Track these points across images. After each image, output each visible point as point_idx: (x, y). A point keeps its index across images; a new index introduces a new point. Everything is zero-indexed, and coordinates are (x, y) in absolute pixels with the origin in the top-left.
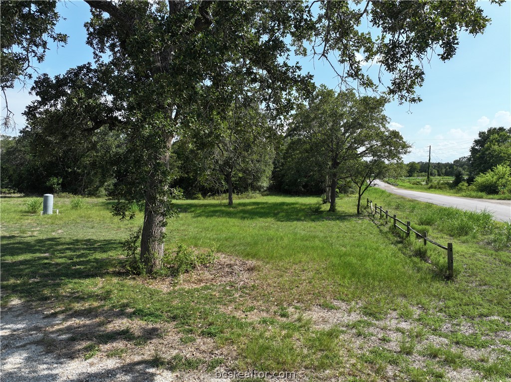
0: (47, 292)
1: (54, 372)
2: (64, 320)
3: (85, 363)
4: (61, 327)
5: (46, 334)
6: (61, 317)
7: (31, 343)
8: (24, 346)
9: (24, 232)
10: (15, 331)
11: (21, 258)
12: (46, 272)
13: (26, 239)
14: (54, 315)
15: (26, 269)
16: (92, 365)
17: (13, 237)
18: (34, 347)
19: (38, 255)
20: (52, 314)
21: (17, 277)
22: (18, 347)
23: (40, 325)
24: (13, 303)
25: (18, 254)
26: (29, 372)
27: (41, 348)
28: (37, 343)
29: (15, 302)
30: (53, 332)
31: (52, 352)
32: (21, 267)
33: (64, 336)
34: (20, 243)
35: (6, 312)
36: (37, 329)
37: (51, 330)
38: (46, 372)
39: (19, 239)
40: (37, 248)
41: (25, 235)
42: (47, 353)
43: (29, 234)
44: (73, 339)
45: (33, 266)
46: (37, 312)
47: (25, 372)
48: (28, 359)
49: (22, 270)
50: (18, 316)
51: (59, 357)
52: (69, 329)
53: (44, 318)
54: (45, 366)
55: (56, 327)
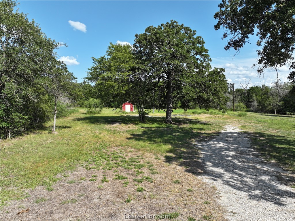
0: (287, 161)
1: (277, 186)
2: (290, 173)
3: (291, 188)
4: (288, 175)
5: (281, 175)
6: (289, 172)
7: (273, 175)
8: (271, 175)
9: (289, 135)
10: (269, 170)
11: (283, 146)
12: (292, 154)
13: (290, 139)
14: (287, 170)
15: (283, 151)
16: (293, 190)
17: (284, 137)
18: (274, 177)
19: (292, 147)
20: (286, 170)
21: (277, 153)
22: (268, 175)
23: (279, 172)
24: (272, 161)
25: (282, 144)
26: (269, 182)
27: (276, 178)
28: (276, 176)
29: (273, 161)
30: (283, 176)
31: (280, 181)
32: (281, 150)
33: (287, 178)
34: (285, 140)
35: (269, 163)
36: (278, 172)
37: (283, 174)
38: (274, 184)
39: (286, 138)
40: (293, 143)
41: (289, 137)
42: (278, 180)
43: (292, 137)
44: (290, 180)
45: (287, 150)
46: (280, 167)
47: (267, 181)
48: (270, 179)
49: (281, 151)
50: (272, 166)
51: (282, 183)
52: (290, 177)
53: (282, 170)
54: (275, 183)
55: (285, 174)
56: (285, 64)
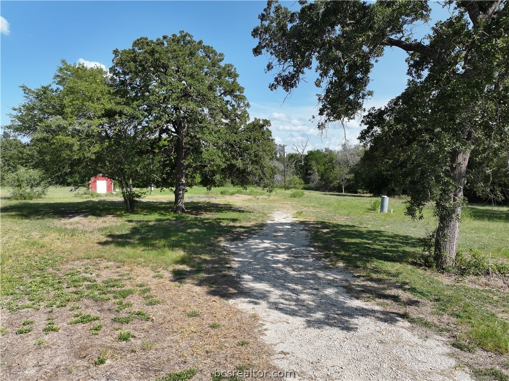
0: (359, 263)
1: (346, 301)
2: (363, 281)
3: (363, 303)
4: (360, 283)
5: (350, 284)
6: (362, 278)
7: (341, 286)
8: (337, 286)
9: (361, 224)
10: (335, 278)
11: (353, 241)
12: (365, 252)
13: (363, 229)
14: (359, 277)
15: (353, 248)
16: (366, 305)
17: (354, 226)
18: (341, 288)
19: (365, 241)
20: (358, 276)
21: (345, 251)
22: (334, 286)
23: (349, 279)
24: (339, 265)
25: (352, 238)
26: (335, 297)
27: (345, 290)
28: (344, 287)
29: (341, 264)
30: (354, 285)
31: (349, 293)
32: (351, 246)
33: (359, 289)
34: (356, 231)
35: (335, 268)
36: (347, 281)
37: (354, 283)
38: (342, 300)
39: (357, 228)
40: (366, 236)
41: (362, 226)
42: (347, 293)
43: (365, 226)
44: (362, 291)
45: (358, 247)
46: (350, 273)
47: (333, 297)
48: (337, 293)
49: (351, 248)
50: (339, 272)
51: (352, 296)
52: (363, 286)
53: (352, 277)
54: (343, 298)
55: (357, 283)
56: (354, 118)
